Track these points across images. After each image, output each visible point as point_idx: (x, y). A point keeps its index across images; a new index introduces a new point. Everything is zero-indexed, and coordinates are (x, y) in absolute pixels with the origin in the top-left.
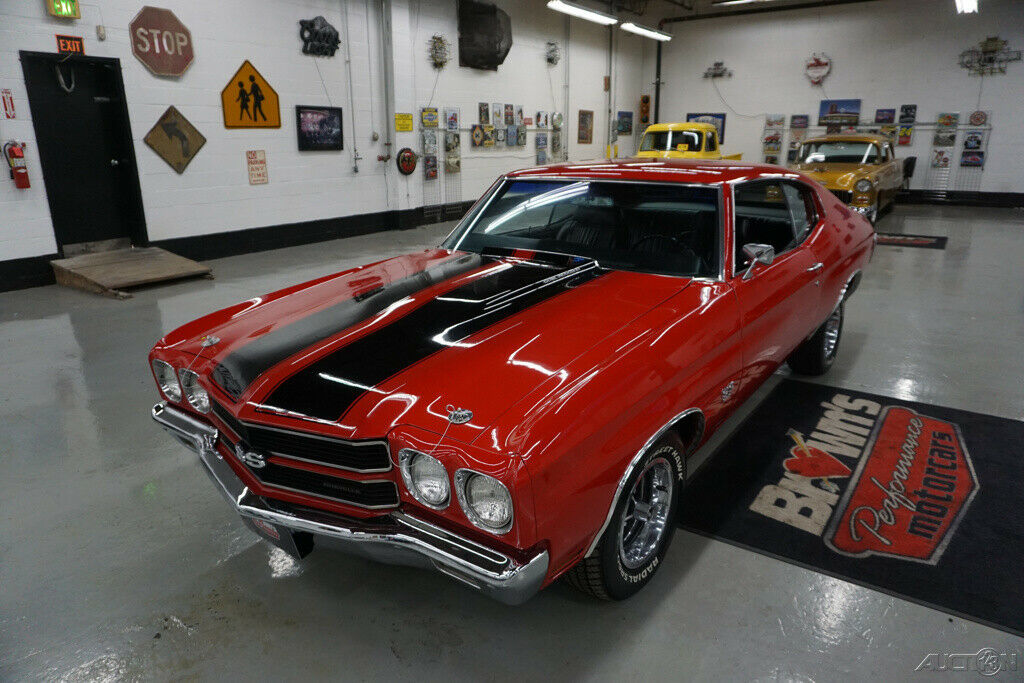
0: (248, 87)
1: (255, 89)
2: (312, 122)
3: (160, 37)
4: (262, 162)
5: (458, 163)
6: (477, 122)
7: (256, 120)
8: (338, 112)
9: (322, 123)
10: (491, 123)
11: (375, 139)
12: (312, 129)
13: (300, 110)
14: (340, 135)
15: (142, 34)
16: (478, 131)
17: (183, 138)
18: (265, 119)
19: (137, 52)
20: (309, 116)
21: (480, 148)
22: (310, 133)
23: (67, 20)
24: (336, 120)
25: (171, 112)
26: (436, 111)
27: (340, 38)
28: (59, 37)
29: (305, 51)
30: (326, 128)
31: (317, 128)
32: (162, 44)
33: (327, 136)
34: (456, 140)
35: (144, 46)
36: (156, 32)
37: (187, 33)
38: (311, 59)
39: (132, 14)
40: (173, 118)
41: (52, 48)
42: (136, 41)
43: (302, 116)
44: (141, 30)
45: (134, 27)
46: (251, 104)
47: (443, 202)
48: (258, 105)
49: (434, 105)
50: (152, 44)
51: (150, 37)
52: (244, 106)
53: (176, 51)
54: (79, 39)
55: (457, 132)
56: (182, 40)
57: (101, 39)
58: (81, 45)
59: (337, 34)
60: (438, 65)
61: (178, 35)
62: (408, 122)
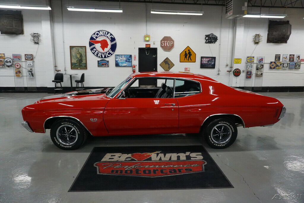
0: (187, 53)
1: (190, 53)
2: (205, 61)
3: (167, 43)
4: (188, 71)
5: (262, 74)
6: (274, 61)
7: (188, 60)
8: (215, 58)
9: (208, 61)
10: (281, 61)
11: (227, 66)
12: (205, 63)
13: (202, 58)
14: (214, 64)
15: (163, 42)
16: (273, 64)
17: (169, 64)
18: (191, 60)
19: (161, 46)
20: (205, 59)
21: (274, 69)
22: (204, 64)
23: (148, 41)
24: (213, 60)
25: (167, 58)
26: (254, 57)
27: (218, 38)
28: (146, 45)
29: (206, 43)
30: (210, 62)
31: (207, 62)
32: (167, 44)
33: (209, 64)
34: (262, 66)
35: (163, 45)
36: (166, 42)
37: (173, 41)
38: (208, 44)
39: (161, 38)
40: (167, 60)
41: (144, 46)
42: (161, 44)
43: (202, 59)
44: (163, 41)
45: (161, 41)
46: (188, 57)
47: (253, 86)
48: (190, 57)
49: (253, 56)
50: (165, 44)
51: (164, 43)
52: (186, 57)
53: (170, 45)
54: (150, 45)
55: (263, 64)
56: (172, 43)
57: (154, 44)
58: (150, 46)
59: (217, 37)
60: (257, 43)
61: (171, 42)
62: (239, 61)
